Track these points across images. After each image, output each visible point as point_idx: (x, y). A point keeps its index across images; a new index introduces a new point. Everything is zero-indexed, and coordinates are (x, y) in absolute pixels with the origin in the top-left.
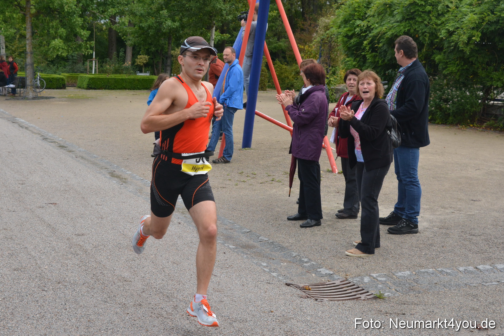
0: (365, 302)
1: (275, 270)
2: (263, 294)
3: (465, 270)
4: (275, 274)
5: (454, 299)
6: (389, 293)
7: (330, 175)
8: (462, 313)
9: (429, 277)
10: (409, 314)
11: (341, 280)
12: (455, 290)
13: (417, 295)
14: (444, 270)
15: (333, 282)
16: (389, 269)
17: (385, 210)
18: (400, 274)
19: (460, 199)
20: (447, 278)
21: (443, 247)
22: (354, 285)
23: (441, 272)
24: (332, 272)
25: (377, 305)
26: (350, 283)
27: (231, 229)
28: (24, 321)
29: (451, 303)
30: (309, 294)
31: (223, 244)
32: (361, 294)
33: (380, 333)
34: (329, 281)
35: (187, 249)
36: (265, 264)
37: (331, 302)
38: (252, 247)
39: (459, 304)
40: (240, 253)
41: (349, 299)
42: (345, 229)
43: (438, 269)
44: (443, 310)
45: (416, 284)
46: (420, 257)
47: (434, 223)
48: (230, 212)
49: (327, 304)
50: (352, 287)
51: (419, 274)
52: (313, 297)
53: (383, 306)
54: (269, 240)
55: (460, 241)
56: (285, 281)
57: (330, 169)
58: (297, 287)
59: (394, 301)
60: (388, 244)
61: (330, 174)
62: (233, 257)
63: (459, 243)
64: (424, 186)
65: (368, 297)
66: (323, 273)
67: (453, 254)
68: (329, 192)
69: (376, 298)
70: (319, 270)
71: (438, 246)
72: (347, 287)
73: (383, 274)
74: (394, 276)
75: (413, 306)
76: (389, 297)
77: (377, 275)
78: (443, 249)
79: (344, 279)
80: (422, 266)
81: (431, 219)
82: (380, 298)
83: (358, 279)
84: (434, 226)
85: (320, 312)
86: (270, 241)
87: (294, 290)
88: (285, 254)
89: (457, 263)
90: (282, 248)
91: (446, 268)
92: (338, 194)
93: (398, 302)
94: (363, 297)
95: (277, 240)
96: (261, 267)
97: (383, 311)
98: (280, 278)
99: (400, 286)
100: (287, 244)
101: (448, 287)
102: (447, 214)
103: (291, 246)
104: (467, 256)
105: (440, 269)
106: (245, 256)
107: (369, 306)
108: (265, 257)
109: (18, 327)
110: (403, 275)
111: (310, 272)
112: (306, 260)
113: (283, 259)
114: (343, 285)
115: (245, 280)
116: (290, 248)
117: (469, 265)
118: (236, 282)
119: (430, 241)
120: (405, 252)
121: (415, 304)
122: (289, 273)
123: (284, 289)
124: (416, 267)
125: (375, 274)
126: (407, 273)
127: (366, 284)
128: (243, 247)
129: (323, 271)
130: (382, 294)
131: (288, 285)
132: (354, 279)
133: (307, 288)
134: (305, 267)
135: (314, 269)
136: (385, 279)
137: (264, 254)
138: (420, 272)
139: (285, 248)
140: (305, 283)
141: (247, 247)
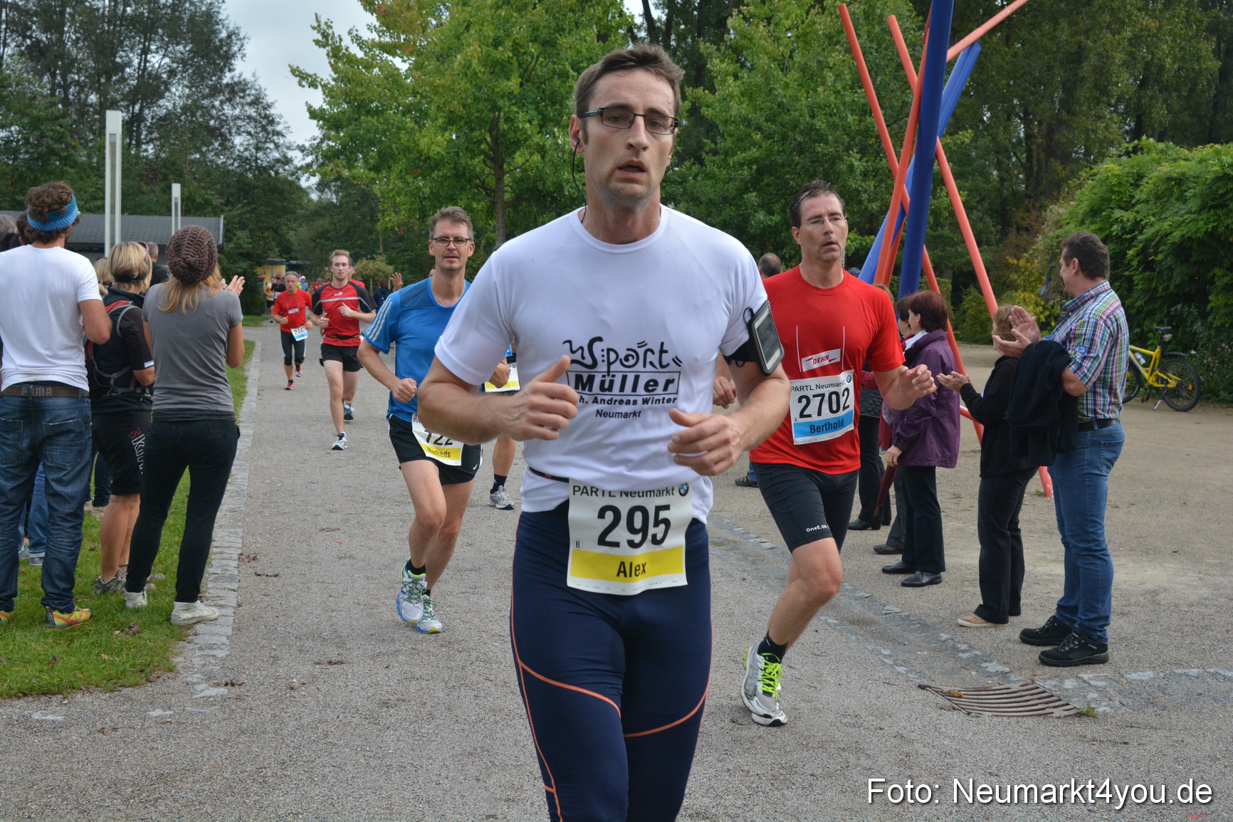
0: (1059, 722)
1: (905, 663)
2: (874, 701)
4: (902, 669)
5: (1228, 722)
6: (1107, 708)
7: (1041, 502)
9: (1188, 683)
10: (1136, 744)
11: (1022, 683)
13: (1159, 712)
14: (1221, 672)
15: (1007, 686)
16: (1116, 667)
17: (1132, 565)
18: (1134, 676)
20: (1224, 686)
22: (1045, 692)
23: (1214, 675)
24: (1007, 670)
25: (1079, 726)
26: (1038, 688)
28: (449, 725)
29: (1220, 729)
30: (957, 704)
32: (1054, 707)
33: (1072, 771)
34: (1000, 684)
35: (750, 622)
36: (887, 652)
37: (995, 719)
38: (872, 622)
40: (845, 633)
41: (1031, 716)
42: (1048, 597)
43: (1208, 670)
45: (1161, 695)
46: (1178, 648)
47: (1221, 590)
49: (987, 721)
50: (1040, 696)
51: (1171, 677)
52: (963, 709)
53: (1090, 728)
54: (903, 611)
56: (918, 681)
57: (1042, 490)
58: (939, 692)
59: (1114, 721)
60: (1123, 624)
61: (1040, 498)
62: (830, 638)
64: (1219, 523)
65: (1067, 713)
66: (991, 670)
68: (1031, 531)
69: (1080, 715)
70: (984, 665)
71: (1218, 629)
72: (1031, 695)
73: (1102, 674)
74: (1122, 679)
75: (1146, 731)
76: (1105, 714)
77: (1091, 676)
78: (1227, 636)
79: (1029, 681)
80: (1178, 664)
81: (1218, 582)
82: (1088, 716)
83: (1054, 683)
84: (1221, 595)
85: (971, 734)
86: (903, 614)
87: (931, 696)
88: (927, 637)
90: (924, 626)
91: (1226, 668)
92: (1048, 536)
93: (1120, 724)
94: (1057, 712)
95: (917, 611)
96: (880, 657)
97: (1089, 736)
98: (910, 675)
99: (1131, 696)
100: (935, 620)
101: (1221, 701)
103: (941, 623)
105: (1212, 670)
106: (854, 638)
107: (1064, 728)
108: (892, 641)
110: (1139, 678)
111: (968, 667)
112: (964, 647)
113: (922, 644)
114: (1024, 691)
115: (844, 676)
116: (938, 627)
118: (829, 679)
119: (1206, 622)
120: (1152, 639)
121: (1152, 727)
122: (928, 669)
123: (913, 693)
124: (1168, 665)
125: (1088, 674)
126: (1148, 675)
127: (1067, 690)
128: (853, 623)
129: (993, 667)
130: (1094, 709)
131: (922, 687)
132: (1049, 682)
133: (956, 694)
134: (961, 659)
135: (976, 662)
136: (1104, 683)
137: (889, 636)
138: (1173, 674)
139: (929, 626)
140: (955, 686)
141: (860, 622)
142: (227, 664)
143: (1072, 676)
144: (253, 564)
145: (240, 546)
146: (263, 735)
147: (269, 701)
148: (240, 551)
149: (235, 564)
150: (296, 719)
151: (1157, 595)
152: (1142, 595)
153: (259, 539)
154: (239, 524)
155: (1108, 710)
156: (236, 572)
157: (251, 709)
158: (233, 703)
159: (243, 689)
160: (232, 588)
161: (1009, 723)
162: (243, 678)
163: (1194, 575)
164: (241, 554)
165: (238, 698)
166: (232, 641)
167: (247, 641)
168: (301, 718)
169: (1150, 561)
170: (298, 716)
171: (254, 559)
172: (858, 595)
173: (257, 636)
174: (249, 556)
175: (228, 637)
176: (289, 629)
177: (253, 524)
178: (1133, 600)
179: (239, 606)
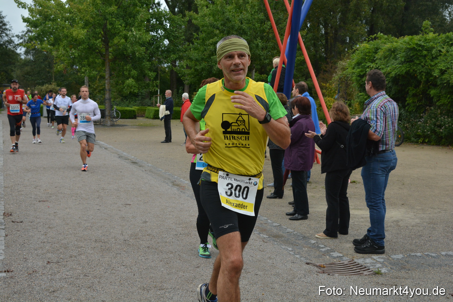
0: (366, 277)
1: (299, 253)
3: (446, 254)
4: (298, 256)
5: (436, 275)
6: (385, 271)
8: (441, 285)
9: (417, 259)
11: (349, 261)
12: (437, 268)
13: (407, 272)
14: (430, 254)
15: (342, 262)
18: (395, 256)
19: (446, 202)
20: (432, 260)
21: (430, 237)
22: (359, 264)
23: (428, 255)
24: (341, 255)
25: (375, 279)
26: (355, 263)
27: (265, 224)
29: (433, 278)
30: (323, 271)
31: (259, 234)
32: (364, 271)
34: (339, 261)
36: (290, 249)
37: (340, 276)
38: (282, 236)
39: (439, 279)
40: (271, 241)
41: (354, 275)
43: (424, 253)
44: (427, 283)
45: (407, 264)
46: (411, 244)
47: (424, 220)
48: (265, 211)
49: (337, 277)
50: (357, 266)
51: (410, 257)
52: (326, 272)
53: (381, 279)
54: (294, 231)
55: (444, 233)
56: (305, 261)
58: (314, 265)
59: (389, 276)
63: (443, 235)
64: (419, 192)
65: (369, 273)
66: (335, 256)
67: (437, 243)
69: (375, 274)
70: (332, 253)
71: (426, 236)
72: (353, 266)
74: (390, 258)
75: (403, 280)
76: (385, 273)
77: (377, 257)
78: (430, 239)
79: (351, 260)
80: (412, 251)
81: (422, 216)
82: (378, 274)
83: (362, 260)
84: (424, 222)
86: (295, 233)
87: (312, 267)
88: (306, 242)
89: (440, 249)
90: (304, 237)
91: (431, 252)
93: (392, 277)
94: (365, 273)
95: (300, 231)
96: (288, 251)
97: (380, 283)
98: (302, 259)
99: (395, 265)
100: (308, 235)
101: (432, 266)
102: (436, 213)
103: (311, 236)
104: (449, 244)
105: (426, 253)
106: (276, 243)
107: (369, 279)
108: (291, 244)
109: (103, 290)
110: (397, 258)
111: (325, 255)
112: (322, 246)
113: (304, 245)
114: (350, 264)
115: (275, 260)
116: (310, 238)
117: (450, 251)
118: (268, 261)
119: (420, 233)
120: (399, 241)
121: (405, 278)
122: (309, 256)
123: (304, 267)
124: (408, 252)
125: (375, 257)
126: (400, 256)
127: (368, 263)
128: (274, 237)
129: (335, 254)
130: (381, 271)
131: (308, 264)
132: (359, 260)
133: (322, 266)
134: (321, 251)
135: (328, 252)
136: (383, 260)
137: (290, 242)
138: (409, 255)
139: (306, 238)
140: (321, 263)
141: (277, 236)
142: (4, 262)
143: (369, 257)
144: (10, 217)
145: (3, 209)
146: (25, 294)
147: (25, 278)
148: (4, 212)
149: (2, 217)
150: (39, 286)
151: (398, 222)
152: (392, 222)
153: (12, 206)
154: (2, 200)
155: (386, 271)
156: (3, 221)
157: (18, 282)
158: (9, 280)
159: (13, 273)
160: (2, 228)
161: (346, 278)
162: (12, 268)
163: (412, 214)
164: (5, 213)
165: (12, 277)
166: (5, 252)
167: (12, 252)
168: (41, 286)
169: (393, 208)
170: (39, 285)
171: (11, 215)
172: (275, 224)
173: (16, 249)
174: (8, 214)
175: (3, 250)
176: (31, 246)
177: (8, 200)
178: (389, 224)
179: (7, 236)
